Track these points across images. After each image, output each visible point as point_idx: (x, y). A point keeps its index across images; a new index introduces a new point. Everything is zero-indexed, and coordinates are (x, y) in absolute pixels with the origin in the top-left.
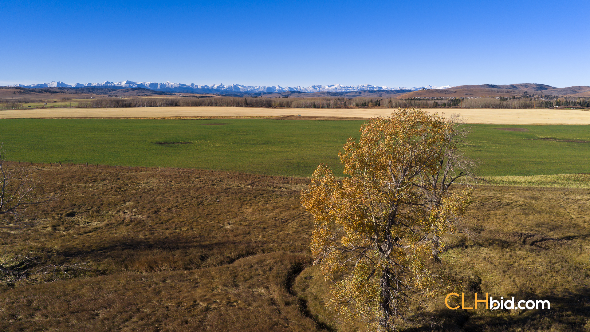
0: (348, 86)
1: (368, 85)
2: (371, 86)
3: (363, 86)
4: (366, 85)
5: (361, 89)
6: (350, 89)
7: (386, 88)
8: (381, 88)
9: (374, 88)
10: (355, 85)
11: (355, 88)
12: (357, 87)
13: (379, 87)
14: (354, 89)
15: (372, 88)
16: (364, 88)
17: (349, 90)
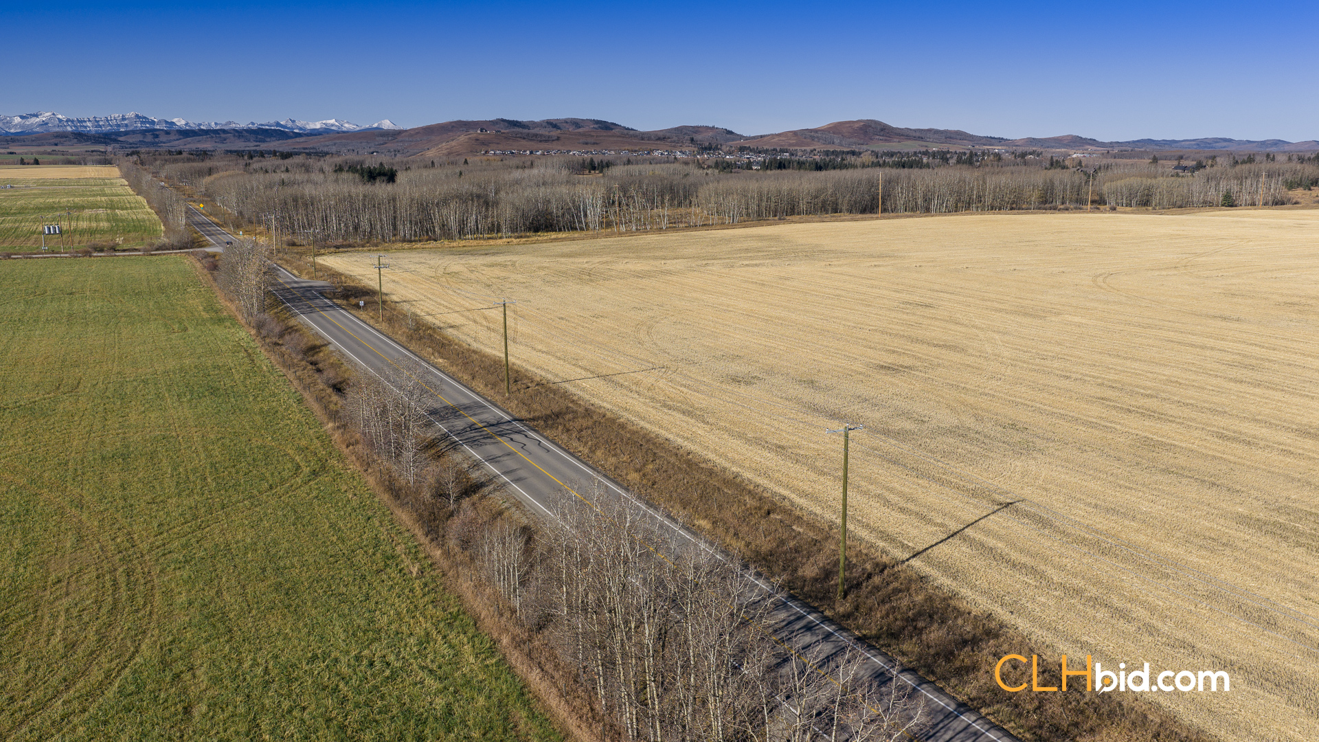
0: (81, 117)
1: (137, 116)
2: (145, 118)
3: (124, 119)
4: (131, 114)
5: (118, 126)
6: (89, 124)
7: (183, 122)
8: (173, 123)
9: (153, 122)
10: (101, 116)
11: (101, 123)
12: (108, 121)
13: (166, 122)
14: (100, 127)
15: (149, 123)
16: (126, 122)
17: (86, 127)
